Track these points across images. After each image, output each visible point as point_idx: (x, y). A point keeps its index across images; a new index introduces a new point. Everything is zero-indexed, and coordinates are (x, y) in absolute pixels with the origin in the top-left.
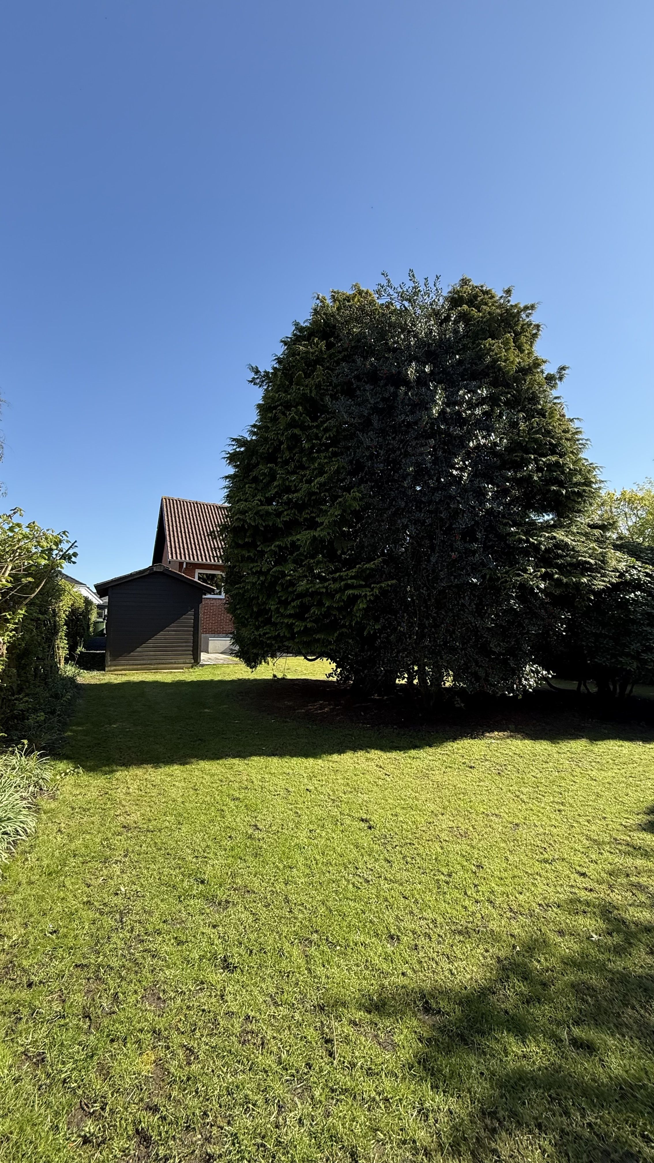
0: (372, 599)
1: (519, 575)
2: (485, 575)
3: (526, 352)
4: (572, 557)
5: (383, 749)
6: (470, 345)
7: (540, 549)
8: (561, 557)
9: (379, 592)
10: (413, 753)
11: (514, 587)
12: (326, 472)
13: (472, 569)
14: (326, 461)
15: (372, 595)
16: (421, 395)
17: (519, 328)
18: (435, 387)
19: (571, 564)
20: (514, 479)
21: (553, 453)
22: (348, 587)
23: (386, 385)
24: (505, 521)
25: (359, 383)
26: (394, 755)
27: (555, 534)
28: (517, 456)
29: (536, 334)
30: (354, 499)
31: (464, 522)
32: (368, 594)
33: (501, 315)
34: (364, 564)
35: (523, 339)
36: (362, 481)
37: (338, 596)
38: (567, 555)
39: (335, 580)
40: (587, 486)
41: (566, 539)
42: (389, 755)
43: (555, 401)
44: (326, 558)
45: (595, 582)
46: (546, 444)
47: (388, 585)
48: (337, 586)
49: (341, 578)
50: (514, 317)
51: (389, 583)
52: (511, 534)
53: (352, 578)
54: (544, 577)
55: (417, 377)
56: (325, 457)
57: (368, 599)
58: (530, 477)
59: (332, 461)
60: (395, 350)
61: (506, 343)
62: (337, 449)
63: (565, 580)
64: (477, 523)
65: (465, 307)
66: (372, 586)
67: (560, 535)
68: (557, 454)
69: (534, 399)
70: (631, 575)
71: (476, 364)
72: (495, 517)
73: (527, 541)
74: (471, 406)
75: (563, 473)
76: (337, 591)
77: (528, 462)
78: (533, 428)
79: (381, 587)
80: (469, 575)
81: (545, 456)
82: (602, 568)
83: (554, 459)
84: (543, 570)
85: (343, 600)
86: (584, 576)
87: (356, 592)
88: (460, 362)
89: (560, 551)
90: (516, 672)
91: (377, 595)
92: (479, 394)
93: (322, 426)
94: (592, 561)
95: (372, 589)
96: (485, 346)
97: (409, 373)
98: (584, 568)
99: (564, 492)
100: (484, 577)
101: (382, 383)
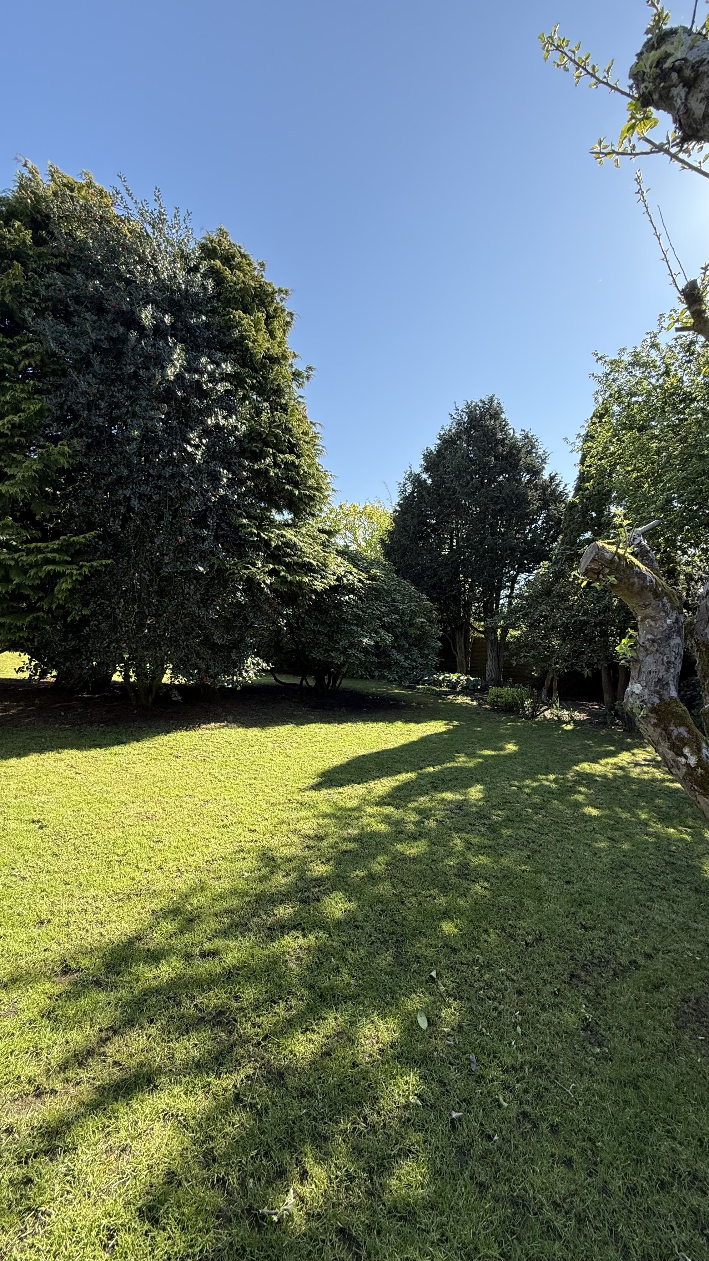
0: (79, 578)
1: (247, 568)
2: (214, 564)
3: (278, 339)
4: (299, 557)
5: (79, 747)
6: (220, 310)
7: (270, 545)
8: (289, 555)
9: (90, 571)
10: (116, 749)
11: (241, 580)
12: (24, 411)
13: (201, 556)
14: (22, 395)
15: (80, 574)
16: (158, 348)
17: (271, 310)
18: (175, 344)
19: (297, 564)
20: (251, 470)
21: (292, 452)
22: (48, 561)
23: (114, 321)
24: (239, 511)
25: (77, 307)
26: (93, 752)
27: (284, 533)
28: (256, 446)
29: (289, 322)
30: (63, 454)
31: (195, 504)
32: (75, 572)
33: (255, 289)
34: (71, 537)
35: (276, 324)
36: (75, 433)
37: (32, 572)
38: (295, 555)
39: (29, 552)
40: (318, 491)
41: (294, 539)
42: (85, 753)
43: (300, 399)
44: (17, 522)
45: (316, 583)
46: (285, 441)
47: (101, 565)
48: (31, 559)
49: (39, 551)
50: (267, 296)
51: (104, 562)
52: (243, 526)
53: (53, 551)
54: (272, 573)
55: (154, 325)
56: (23, 391)
57: (74, 578)
58: (267, 472)
59: (34, 398)
60: (128, 282)
61: (257, 323)
62: (41, 384)
63: (290, 578)
64: (208, 509)
65: (218, 263)
66: (81, 563)
67: (289, 534)
68: (295, 453)
69: (278, 392)
70: (348, 580)
71: (224, 335)
72: (229, 505)
73: (258, 535)
74: (213, 379)
75: (298, 473)
76: (31, 566)
77: (267, 455)
78: (275, 421)
79: (92, 566)
80: (197, 563)
81: (284, 454)
82: (323, 570)
83: (291, 458)
84: (271, 566)
85: (40, 577)
86: (306, 575)
87: (58, 568)
88: (207, 326)
89: (288, 550)
90: (237, 665)
91: (86, 576)
92: (223, 369)
93: (20, 347)
94: (315, 563)
95: (82, 567)
96: (234, 317)
97: (143, 316)
98: (308, 568)
99: (297, 493)
100: (212, 566)
101: (109, 317)
